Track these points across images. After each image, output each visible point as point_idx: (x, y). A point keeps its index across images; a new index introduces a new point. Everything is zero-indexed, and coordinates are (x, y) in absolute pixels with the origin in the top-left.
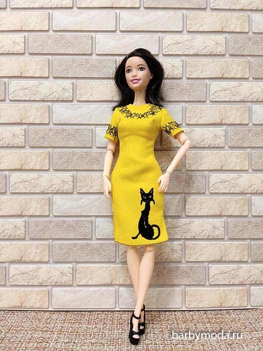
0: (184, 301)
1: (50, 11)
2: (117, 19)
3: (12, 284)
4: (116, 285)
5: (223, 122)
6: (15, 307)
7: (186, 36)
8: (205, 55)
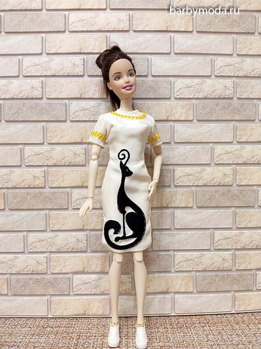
0: (233, 305)
1: (108, 34)
2: (172, 42)
3: (75, 293)
4: (172, 292)
6: (78, 315)
7: (237, 59)
8: (254, 77)
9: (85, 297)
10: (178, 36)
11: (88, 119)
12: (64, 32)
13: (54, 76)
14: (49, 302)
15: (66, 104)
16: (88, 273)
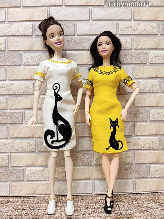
0: (134, 188)
1: (48, 8)
2: (90, 12)
3: (28, 180)
4: (92, 179)
5: (158, 76)
6: (30, 194)
7: (133, 23)
8: (145, 35)
9: (34, 183)
10: (94, 9)
11: (35, 64)
12: (19, 7)
13: (13, 36)
14: (10, 186)
15: (21, 54)
16: (36, 166)
